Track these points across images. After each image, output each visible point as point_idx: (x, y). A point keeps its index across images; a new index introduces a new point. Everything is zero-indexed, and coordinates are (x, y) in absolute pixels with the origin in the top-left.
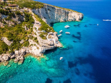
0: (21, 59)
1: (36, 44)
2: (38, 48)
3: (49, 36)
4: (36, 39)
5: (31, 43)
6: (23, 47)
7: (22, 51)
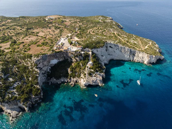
0: (73, 84)
1: (84, 78)
2: (84, 81)
3: (95, 75)
4: (85, 74)
5: (81, 76)
6: (76, 77)
7: (75, 79)
